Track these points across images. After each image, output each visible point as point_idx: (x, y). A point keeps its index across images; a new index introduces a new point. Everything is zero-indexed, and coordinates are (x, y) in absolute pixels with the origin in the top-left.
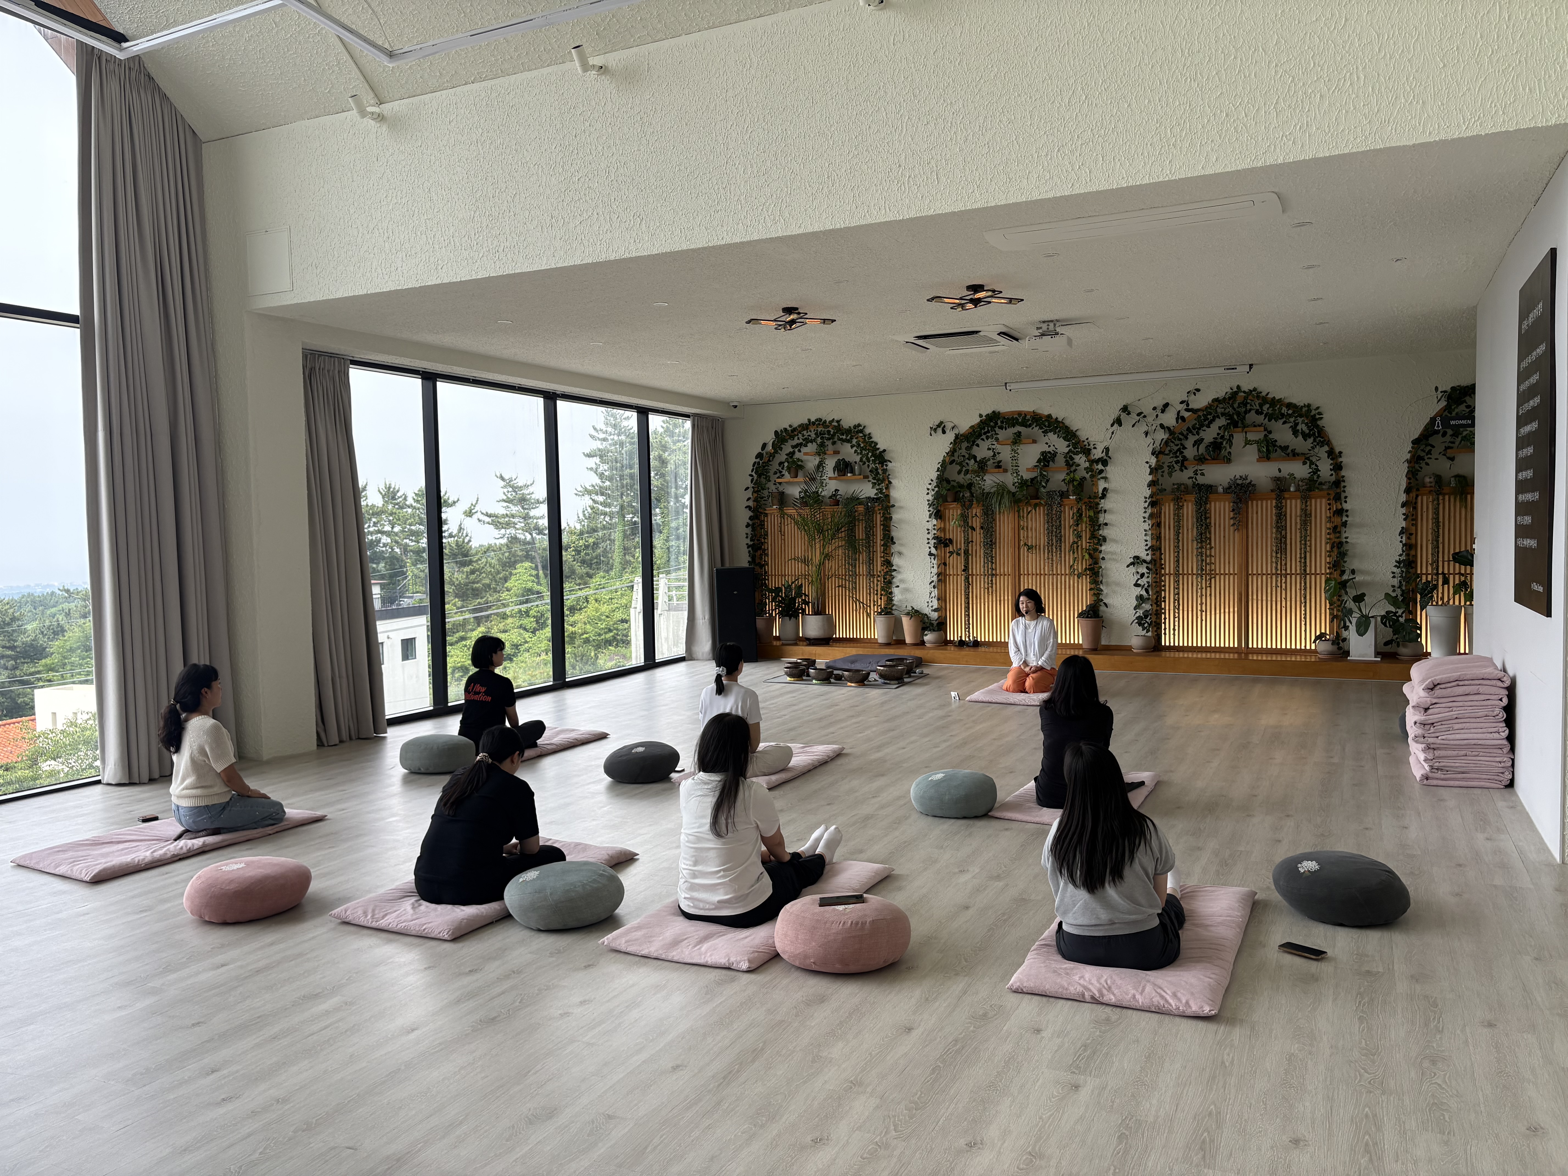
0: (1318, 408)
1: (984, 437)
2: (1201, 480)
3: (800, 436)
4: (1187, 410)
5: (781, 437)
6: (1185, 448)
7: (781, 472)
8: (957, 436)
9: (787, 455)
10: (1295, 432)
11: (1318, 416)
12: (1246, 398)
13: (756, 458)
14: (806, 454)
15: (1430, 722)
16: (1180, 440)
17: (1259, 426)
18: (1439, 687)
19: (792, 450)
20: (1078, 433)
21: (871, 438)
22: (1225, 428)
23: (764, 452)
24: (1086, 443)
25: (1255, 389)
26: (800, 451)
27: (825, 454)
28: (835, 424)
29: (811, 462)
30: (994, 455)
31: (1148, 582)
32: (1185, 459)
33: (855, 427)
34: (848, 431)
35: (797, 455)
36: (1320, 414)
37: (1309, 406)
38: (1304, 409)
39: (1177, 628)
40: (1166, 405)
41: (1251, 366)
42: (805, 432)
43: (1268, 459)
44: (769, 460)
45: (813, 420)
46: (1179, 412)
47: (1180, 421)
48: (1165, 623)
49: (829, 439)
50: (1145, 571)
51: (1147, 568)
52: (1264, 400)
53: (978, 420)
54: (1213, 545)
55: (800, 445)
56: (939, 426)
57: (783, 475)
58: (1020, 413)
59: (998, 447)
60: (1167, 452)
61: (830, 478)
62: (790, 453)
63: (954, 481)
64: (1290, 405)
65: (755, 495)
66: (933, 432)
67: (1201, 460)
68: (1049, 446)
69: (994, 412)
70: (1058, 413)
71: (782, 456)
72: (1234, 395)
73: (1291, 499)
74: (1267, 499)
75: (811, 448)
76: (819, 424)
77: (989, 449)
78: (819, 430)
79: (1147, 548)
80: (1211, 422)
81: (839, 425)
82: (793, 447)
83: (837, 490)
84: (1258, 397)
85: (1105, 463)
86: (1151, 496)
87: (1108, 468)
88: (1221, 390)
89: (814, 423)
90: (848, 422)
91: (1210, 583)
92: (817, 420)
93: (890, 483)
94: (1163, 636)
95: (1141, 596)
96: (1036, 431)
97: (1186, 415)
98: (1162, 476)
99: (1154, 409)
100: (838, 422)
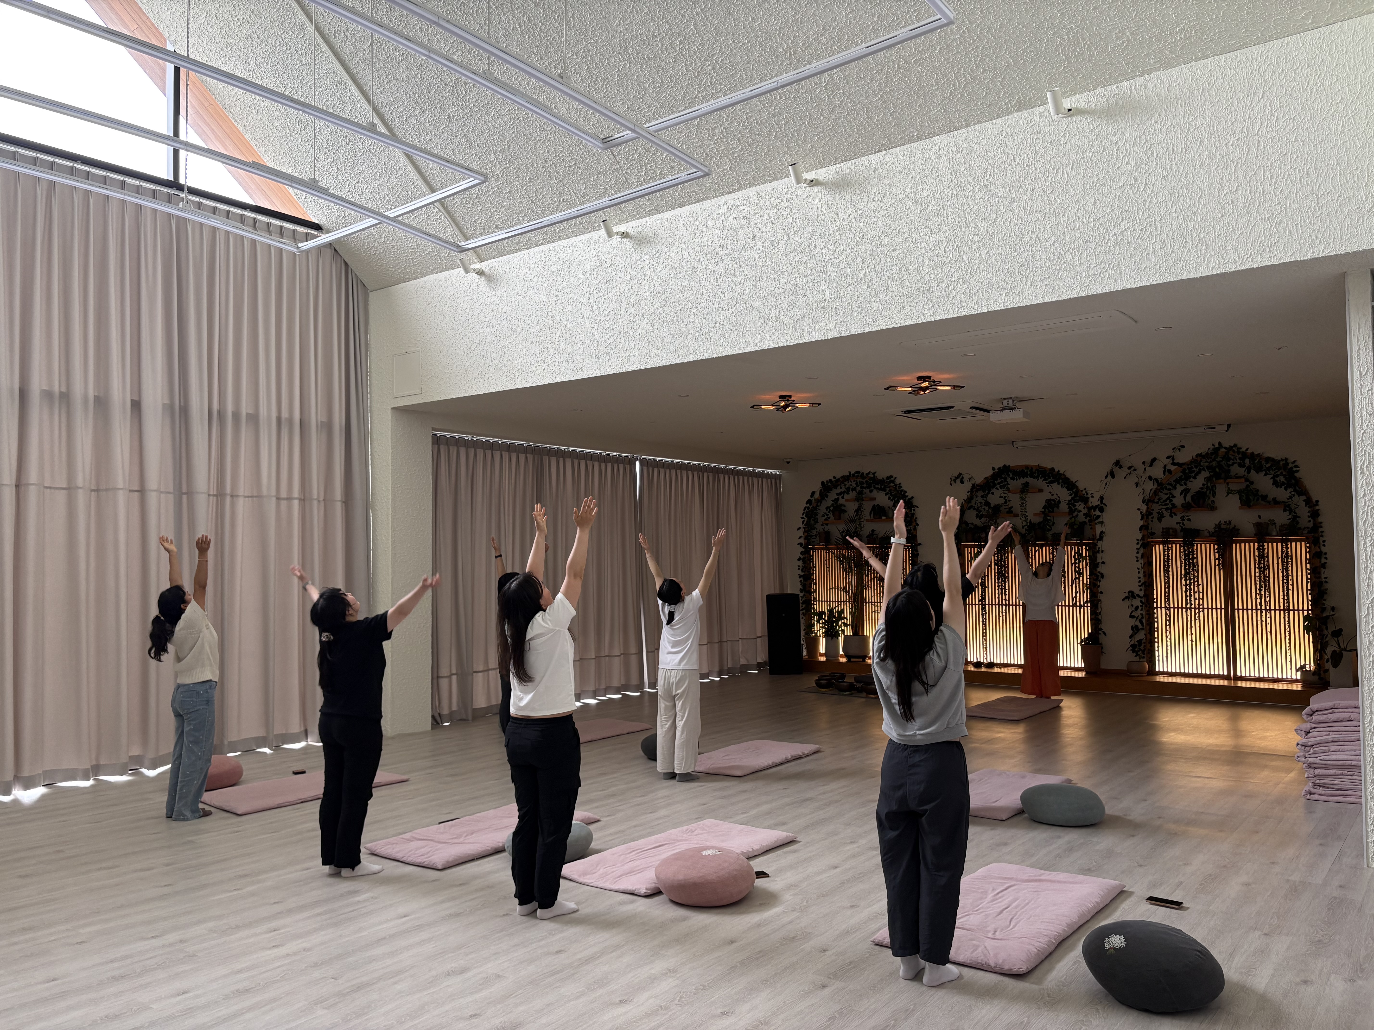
0: (1294, 462)
1: (998, 486)
2: (1188, 525)
3: (843, 485)
4: (1173, 464)
5: (827, 487)
6: (1174, 497)
8: (973, 485)
9: (832, 501)
10: (1276, 483)
11: (1295, 469)
12: (1227, 453)
13: (807, 503)
14: (847, 500)
15: (1310, 744)
16: (1169, 489)
17: (1241, 477)
18: (1317, 713)
19: (837, 497)
20: (1077, 484)
21: (901, 487)
22: (1208, 479)
24: (1084, 492)
25: (1235, 446)
26: (843, 498)
27: (863, 500)
28: (871, 475)
29: (851, 507)
30: (1006, 502)
31: (1142, 614)
32: (1174, 506)
33: (888, 478)
34: (882, 482)
35: (841, 501)
36: (1297, 466)
37: (1286, 459)
38: (1282, 463)
39: (1169, 655)
40: (1154, 460)
41: (1229, 426)
42: (846, 483)
43: (1249, 507)
44: (817, 505)
45: (853, 473)
46: (1165, 467)
47: (1167, 473)
48: (1158, 651)
49: (866, 488)
50: (1139, 604)
51: (1141, 601)
52: (1244, 455)
53: (991, 472)
54: (1200, 582)
55: (844, 493)
56: (957, 478)
57: (829, 518)
58: (1027, 467)
59: (1010, 496)
60: (1156, 500)
61: (867, 521)
62: (835, 499)
63: (972, 524)
64: (1268, 459)
65: (806, 534)
66: (953, 482)
67: (1187, 507)
68: (1053, 495)
69: (1005, 466)
70: (1060, 467)
72: (1216, 451)
73: (1272, 541)
74: (1249, 542)
75: (852, 495)
76: (858, 476)
77: (1001, 497)
79: (1140, 584)
80: (1197, 474)
81: (874, 476)
82: (837, 494)
83: (873, 531)
84: (1239, 453)
85: (1101, 510)
86: (1143, 539)
87: (1103, 514)
88: (1204, 447)
89: (854, 475)
90: (882, 474)
91: (1199, 616)
92: (856, 473)
93: (917, 525)
94: (1157, 662)
95: (1136, 626)
96: (1041, 482)
97: (1173, 468)
98: (1152, 521)
99: (1144, 463)
100: (874, 474)
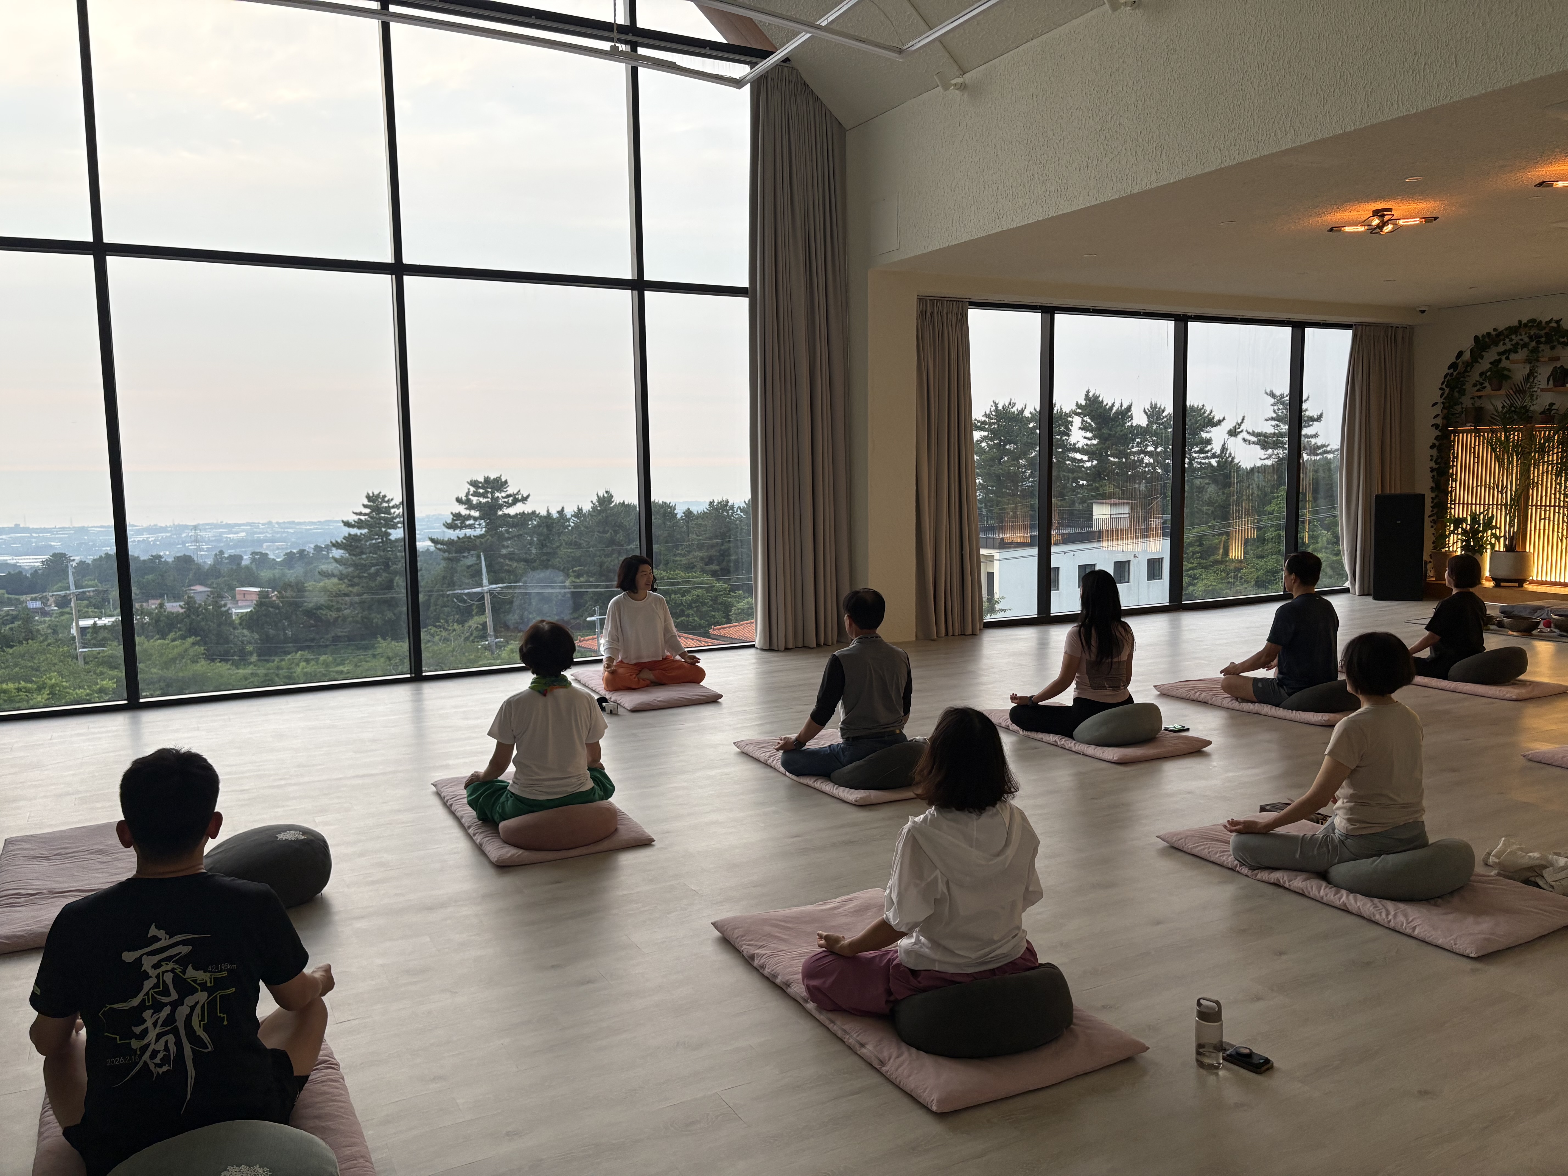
3: (1507, 340)
5: (1482, 344)
9: (1491, 363)
13: (1449, 369)
14: (1514, 362)
19: (1498, 358)
23: (1460, 362)
26: (1507, 358)
27: (1538, 361)
28: (1554, 325)
29: (1520, 372)
35: (1505, 363)
42: (1513, 337)
44: (1466, 371)
45: (1524, 321)
49: (1546, 343)
55: (1509, 351)
57: (1484, 388)
61: (1543, 390)
62: (1496, 361)
65: (1445, 411)
75: (1522, 354)
76: (1533, 326)
78: (1534, 333)
81: (1559, 325)
82: (1499, 354)
83: (1552, 404)
89: (1526, 325)
92: (1529, 321)
100: (1558, 322)
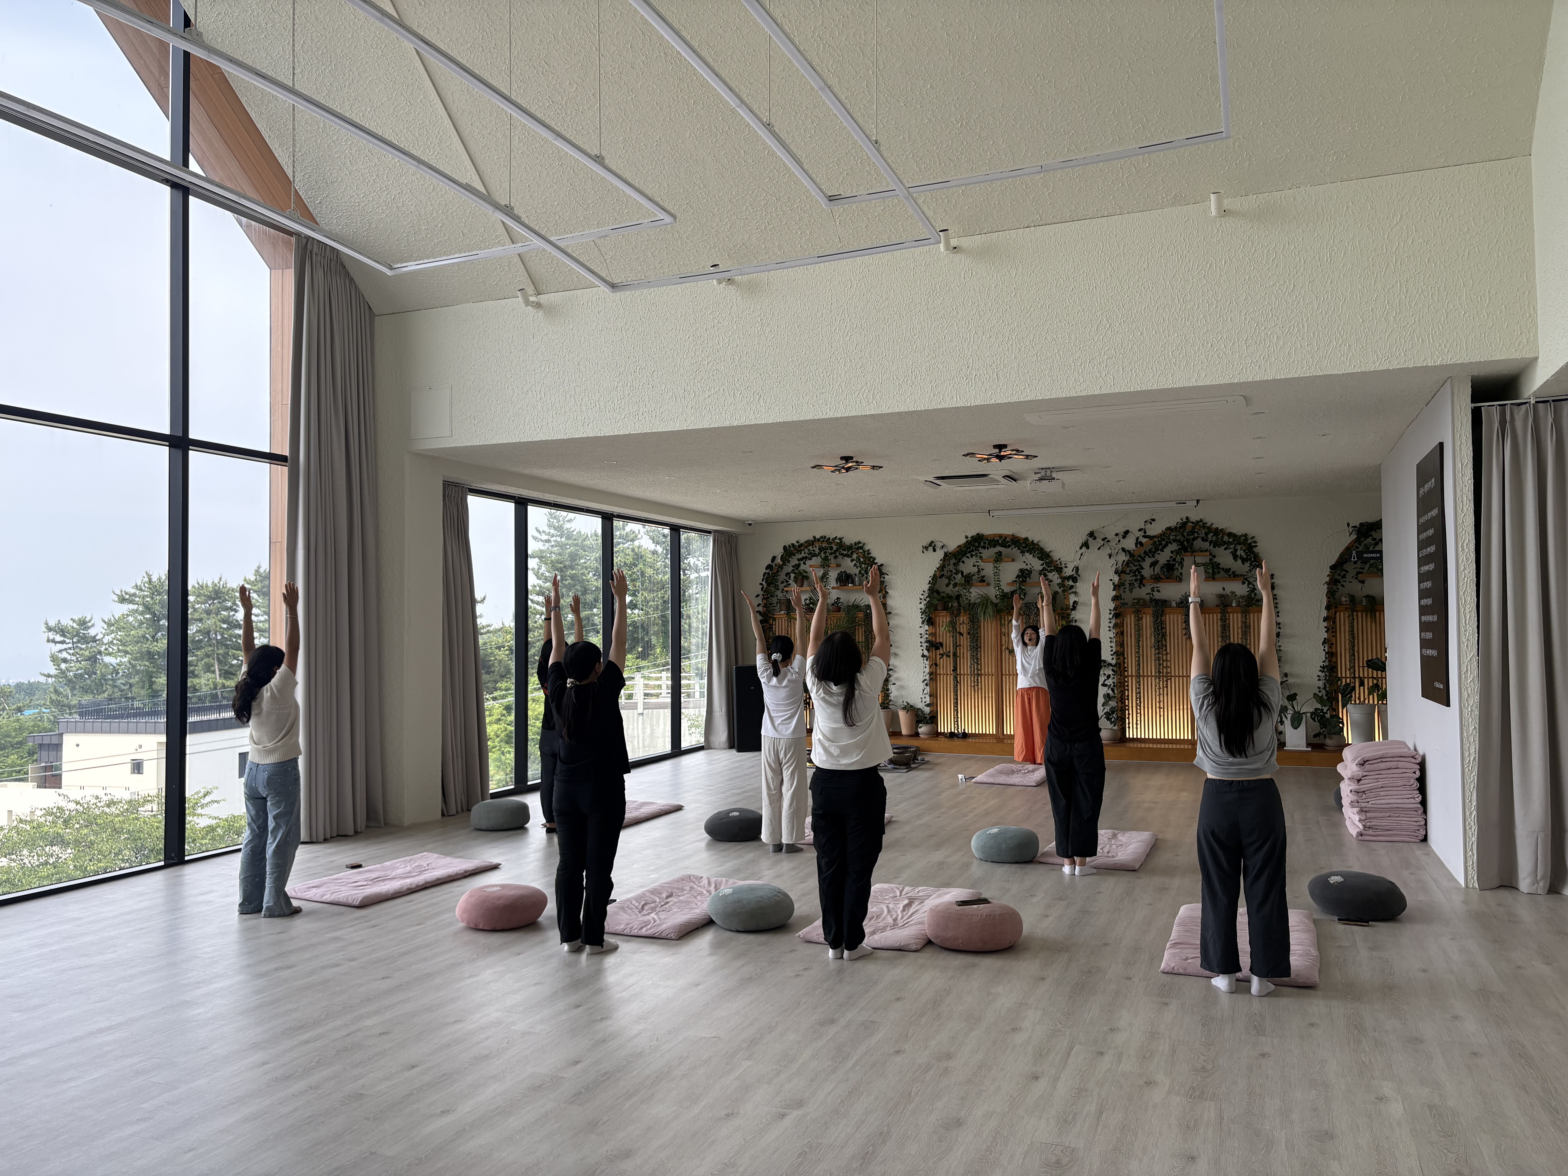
0: (1253, 537)
1: (969, 555)
2: (1157, 596)
3: (806, 550)
4: (1144, 537)
5: (789, 552)
6: (1142, 568)
7: (787, 581)
8: (946, 554)
9: (793, 566)
10: (1235, 557)
11: (1253, 544)
12: (1194, 528)
13: (767, 569)
15: (1362, 790)
16: (1139, 561)
17: (1206, 551)
18: (1367, 763)
19: (798, 563)
20: (1051, 554)
21: (870, 554)
22: (1178, 552)
23: (774, 564)
24: (1058, 563)
25: (1201, 521)
26: (804, 563)
27: (828, 567)
28: (838, 541)
30: (979, 571)
31: (1114, 683)
32: (1143, 578)
33: (855, 544)
34: (850, 547)
36: (1255, 542)
37: (1246, 535)
38: (1242, 538)
39: (1139, 722)
40: (1127, 532)
41: (1198, 501)
42: (810, 548)
43: (1214, 579)
44: (778, 571)
45: (818, 537)
46: (1138, 538)
47: (1138, 546)
48: (1129, 718)
49: (831, 554)
50: (1111, 673)
51: (1113, 670)
52: (1209, 529)
53: (965, 540)
54: (1168, 651)
55: (806, 558)
56: (930, 545)
58: (1000, 536)
59: (982, 565)
60: (1128, 572)
62: (796, 565)
63: (944, 592)
64: (1230, 535)
65: (765, 601)
66: (925, 550)
67: (1157, 579)
68: (1027, 564)
69: (978, 534)
70: (1033, 535)
71: (789, 568)
72: (1184, 525)
73: (1233, 613)
74: (1213, 613)
75: (816, 561)
76: (824, 541)
77: (974, 566)
78: (824, 546)
79: (1112, 653)
80: (1164, 547)
81: (841, 542)
82: (799, 560)
83: (838, 598)
84: (1204, 527)
85: (1075, 580)
86: (1115, 609)
87: (1077, 584)
88: (1173, 521)
89: (818, 540)
90: (850, 539)
91: (1167, 684)
92: (821, 537)
93: (887, 593)
94: (1127, 729)
95: (1108, 694)
96: (1016, 551)
97: (1144, 540)
98: (1124, 592)
99: (1117, 535)
100: (840, 539)
